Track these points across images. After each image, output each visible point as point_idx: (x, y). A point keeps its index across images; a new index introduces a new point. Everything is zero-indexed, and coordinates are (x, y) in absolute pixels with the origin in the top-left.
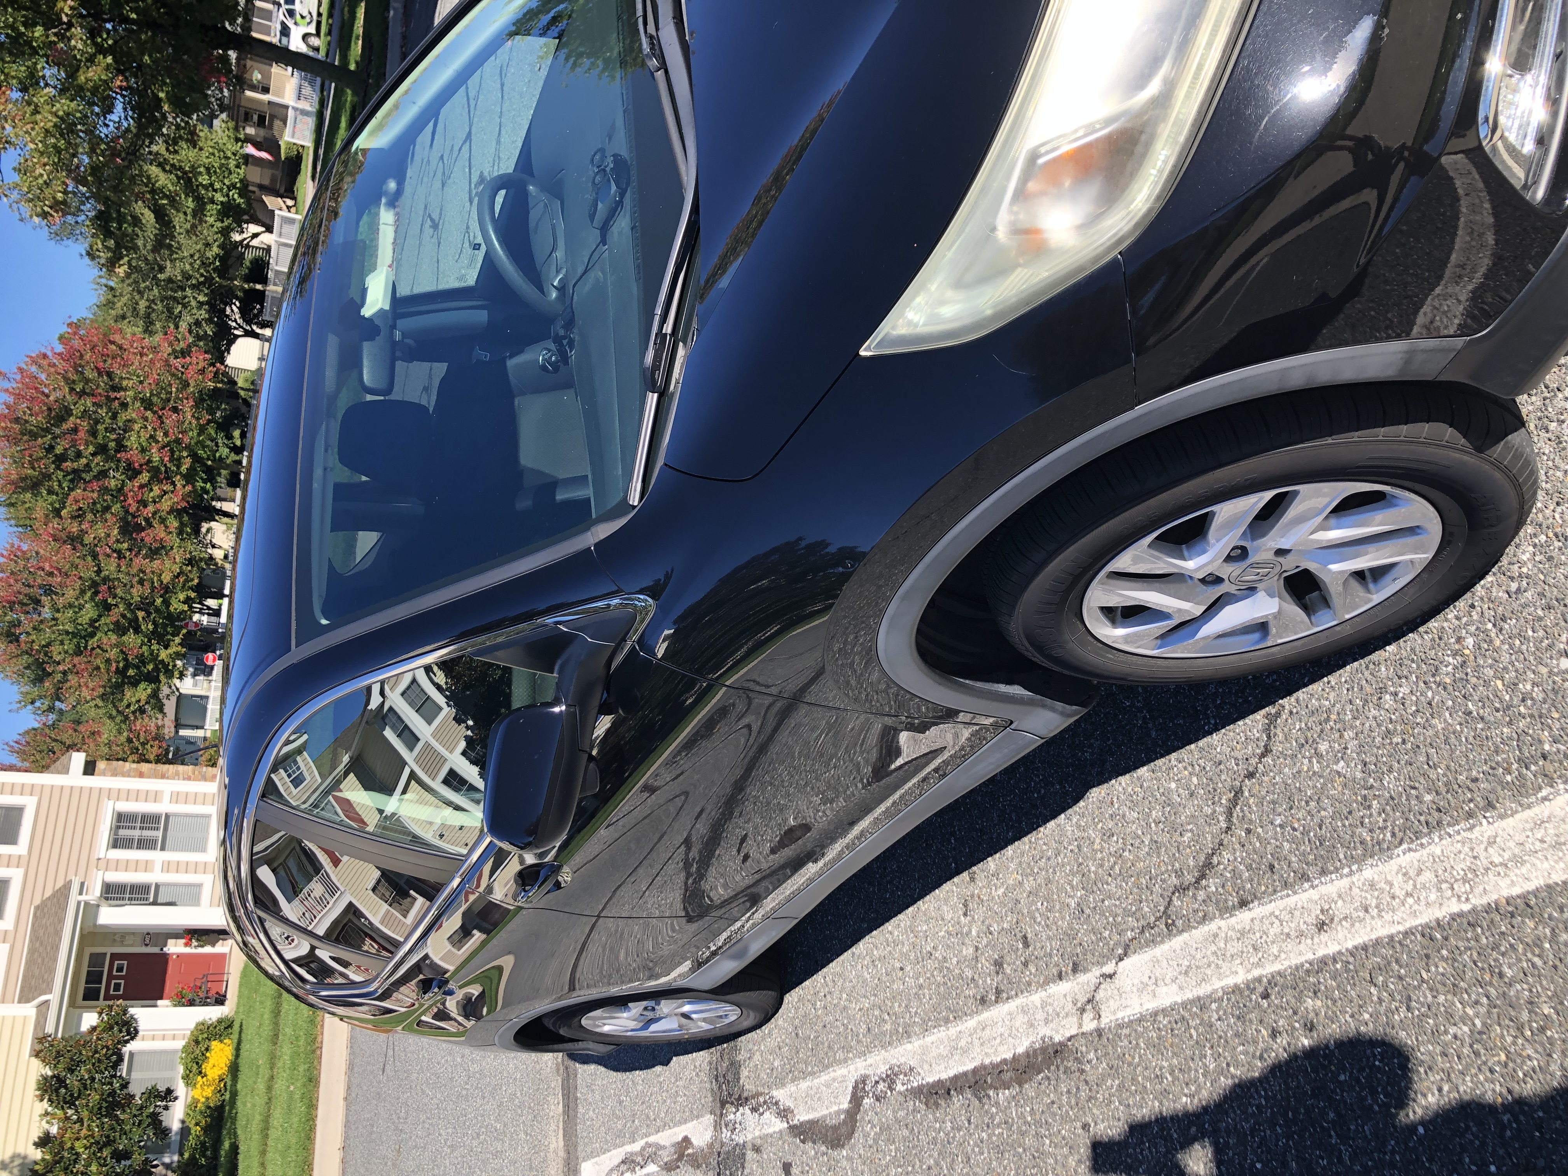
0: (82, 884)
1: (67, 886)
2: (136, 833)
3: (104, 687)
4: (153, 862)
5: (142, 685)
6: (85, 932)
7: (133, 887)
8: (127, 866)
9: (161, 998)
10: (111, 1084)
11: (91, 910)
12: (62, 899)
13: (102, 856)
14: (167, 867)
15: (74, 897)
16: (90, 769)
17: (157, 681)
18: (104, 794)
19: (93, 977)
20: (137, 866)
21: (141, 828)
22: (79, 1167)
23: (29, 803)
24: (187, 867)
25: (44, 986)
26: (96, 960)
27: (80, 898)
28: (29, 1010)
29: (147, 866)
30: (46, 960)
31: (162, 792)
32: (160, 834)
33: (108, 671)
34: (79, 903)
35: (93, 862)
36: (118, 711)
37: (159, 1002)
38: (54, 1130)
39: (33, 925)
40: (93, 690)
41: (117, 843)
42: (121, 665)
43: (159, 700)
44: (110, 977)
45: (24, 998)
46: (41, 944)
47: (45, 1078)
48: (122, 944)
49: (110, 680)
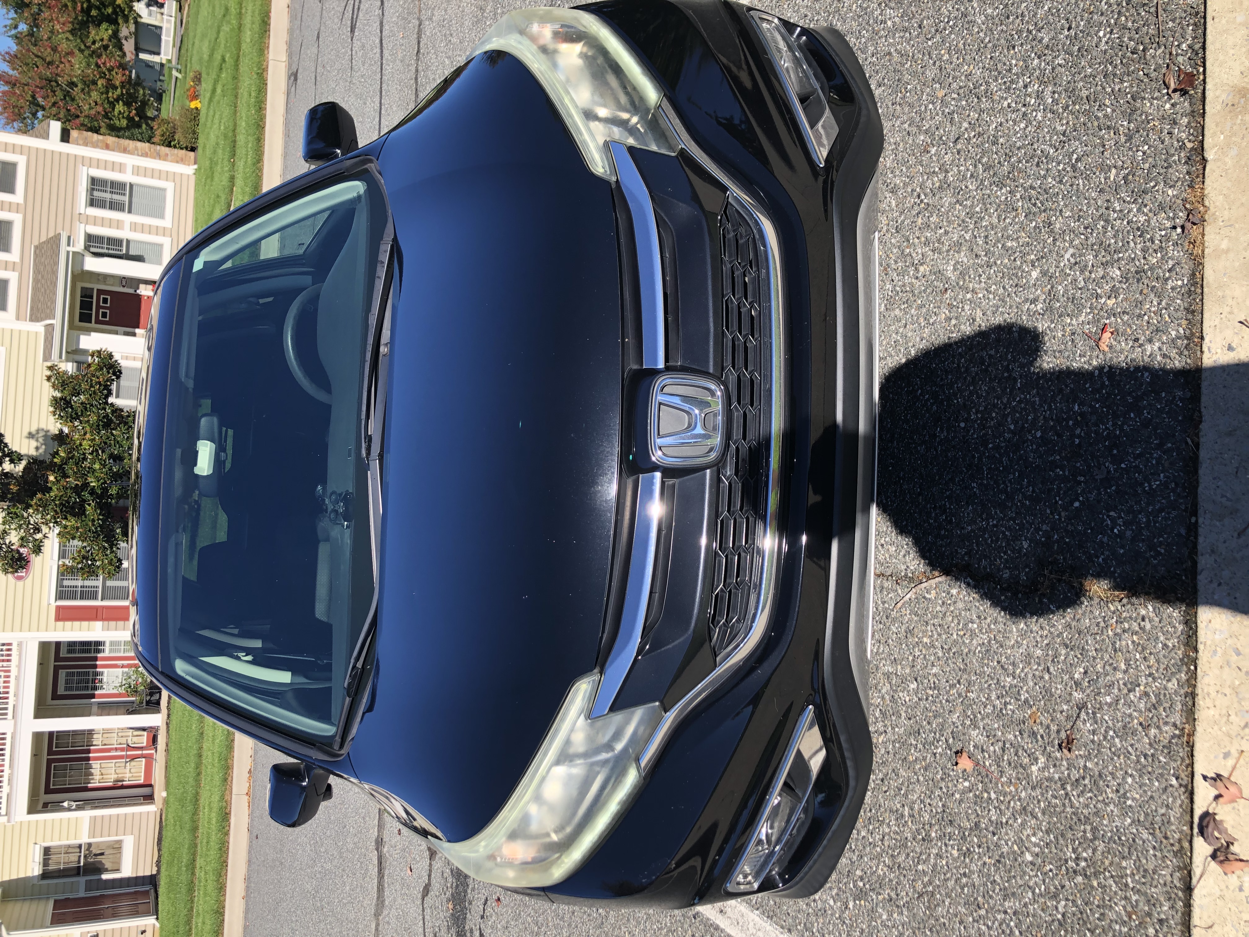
0: (69, 238)
1: (57, 237)
2: (107, 196)
3: (72, 23)
4: (123, 221)
5: (104, 25)
6: (76, 273)
7: (109, 239)
8: (103, 222)
9: (138, 327)
10: (105, 409)
11: (78, 257)
12: (54, 246)
13: (82, 211)
14: (134, 227)
15: (64, 248)
16: (65, 137)
17: (115, 22)
18: (79, 161)
19: (86, 305)
20: (110, 223)
21: (112, 192)
22: (86, 464)
23: (21, 161)
24: (150, 230)
25: (48, 311)
26: (86, 294)
27: (69, 249)
28: (39, 328)
29: (119, 225)
30: (48, 291)
31: (125, 164)
32: (126, 199)
33: (74, 8)
34: (68, 252)
35: (76, 217)
36: (85, 45)
37: (137, 331)
38: (66, 430)
39: (35, 261)
40: (64, 24)
41: (92, 203)
42: (85, 6)
43: (119, 40)
44: (98, 307)
45: (35, 318)
46: (43, 277)
47: (55, 399)
48: (105, 283)
49: (76, 18)
